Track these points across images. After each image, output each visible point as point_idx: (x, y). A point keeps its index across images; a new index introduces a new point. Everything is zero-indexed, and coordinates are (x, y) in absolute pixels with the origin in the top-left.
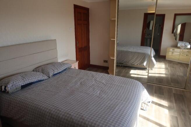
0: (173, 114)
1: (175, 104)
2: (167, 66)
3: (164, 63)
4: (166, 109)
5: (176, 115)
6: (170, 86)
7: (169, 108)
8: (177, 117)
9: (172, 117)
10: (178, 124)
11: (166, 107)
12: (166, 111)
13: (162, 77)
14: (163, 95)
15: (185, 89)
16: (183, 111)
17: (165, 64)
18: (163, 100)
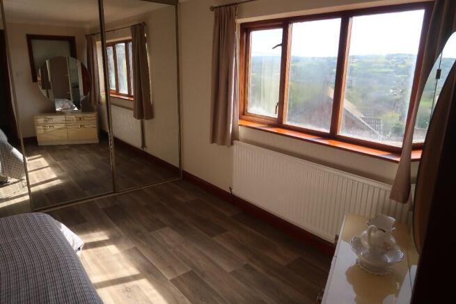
0: (127, 248)
1: (117, 228)
2: (53, 160)
3: (39, 156)
4: (109, 245)
5: (134, 246)
6: (86, 199)
7: (113, 240)
8: (136, 248)
9: (129, 252)
10: (145, 258)
11: (107, 240)
12: (112, 249)
13: (57, 185)
14: (85, 221)
15: (114, 192)
16: (137, 231)
17: (45, 156)
18: (93, 231)
